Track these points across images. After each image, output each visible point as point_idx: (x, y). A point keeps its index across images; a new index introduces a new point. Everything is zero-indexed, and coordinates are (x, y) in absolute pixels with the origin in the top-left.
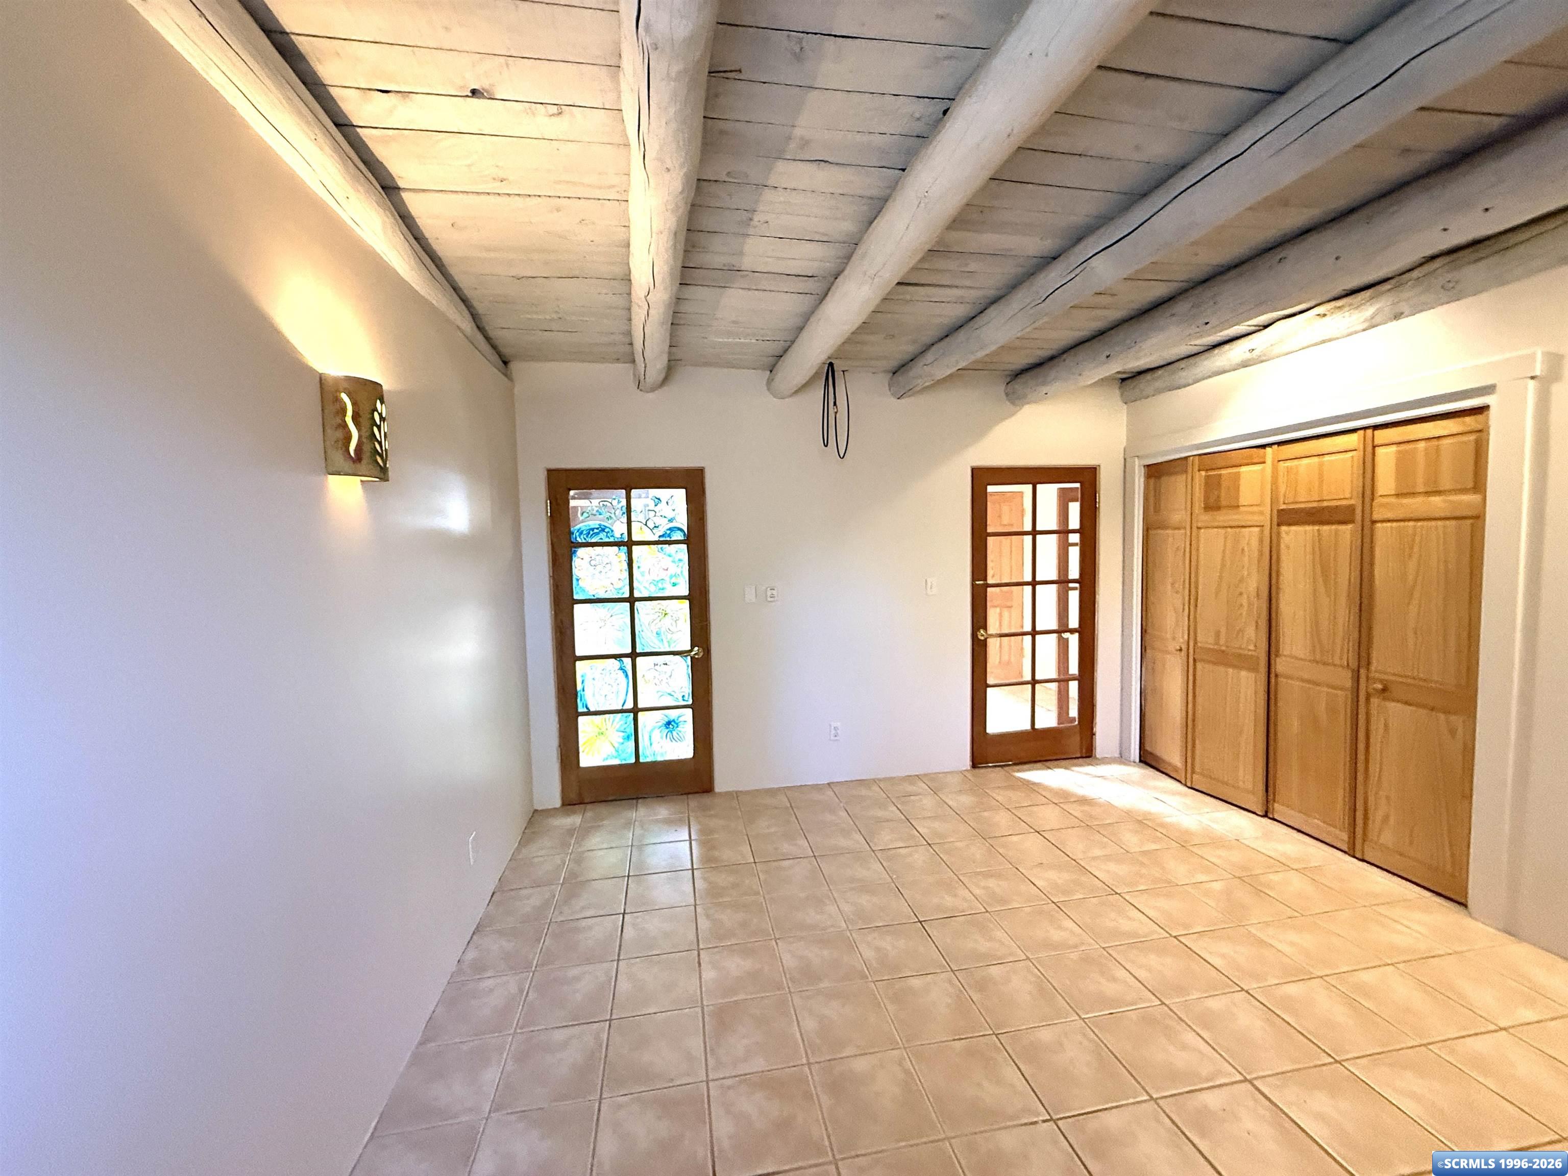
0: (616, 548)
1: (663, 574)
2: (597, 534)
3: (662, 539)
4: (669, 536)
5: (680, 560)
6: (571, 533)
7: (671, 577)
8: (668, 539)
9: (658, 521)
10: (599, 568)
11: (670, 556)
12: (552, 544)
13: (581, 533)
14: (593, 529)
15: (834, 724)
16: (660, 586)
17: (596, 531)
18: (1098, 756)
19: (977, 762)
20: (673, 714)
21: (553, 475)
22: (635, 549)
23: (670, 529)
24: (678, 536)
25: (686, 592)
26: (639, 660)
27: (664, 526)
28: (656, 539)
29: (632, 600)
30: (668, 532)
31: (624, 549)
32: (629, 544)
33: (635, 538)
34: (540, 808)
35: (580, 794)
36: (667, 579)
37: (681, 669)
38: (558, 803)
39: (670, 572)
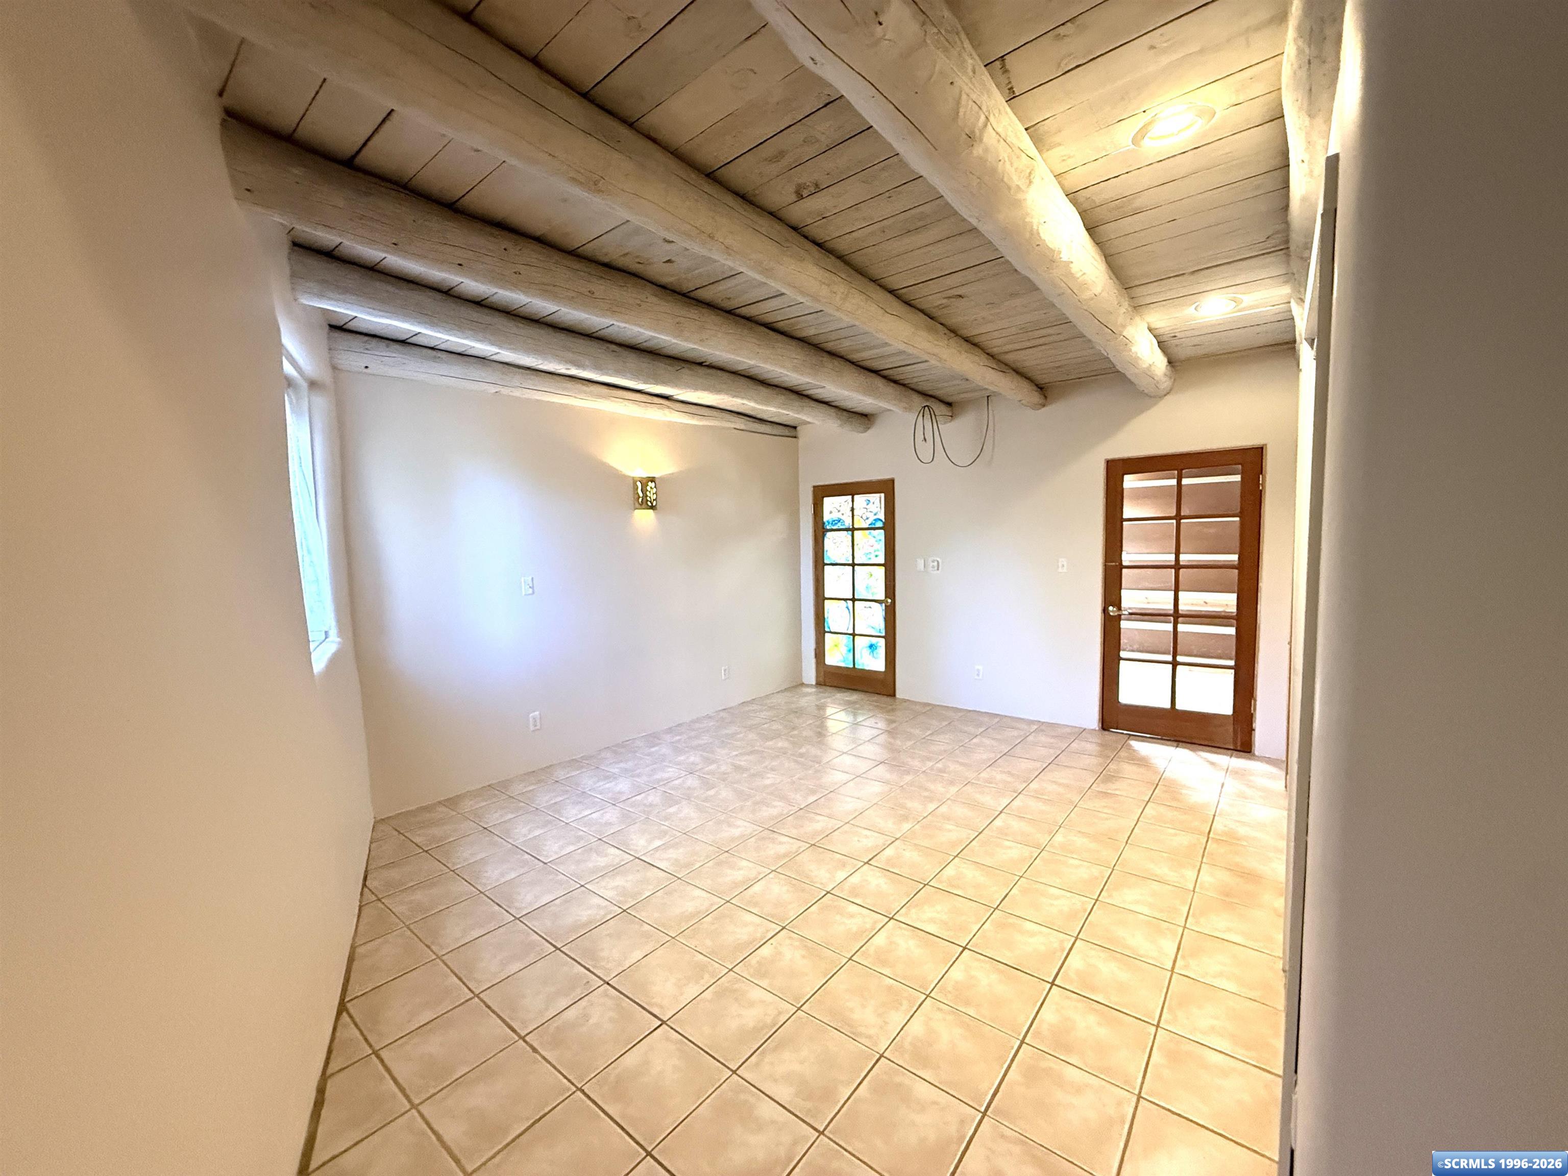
0: (846, 532)
1: (872, 550)
2: (836, 523)
3: (870, 526)
4: (874, 524)
5: (880, 540)
6: (824, 523)
7: (875, 551)
8: (873, 526)
9: (869, 515)
10: (837, 544)
11: (874, 537)
12: (815, 531)
13: (829, 523)
14: (834, 521)
15: (977, 667)
16: (869, 556)
17: (836, 522)
18: (1257, 753)
19: (1105, 725)
20: (874, 640)
21: (816, 488)
22: (856, 532)
23: (875, 520)
24: (879, 524)
25: (883, 562)
26: (856, 603)
27: (872, 518)
28: (867, 526)
29: (853, 565)
30: (874, 522)
31: (850, 533)
32: (853, 530)
33: (856, 526)
34: (805, 683)
35: (825, 681)
36: (873, 552)
37: (878, 612)
38: (814, 683)
39: (874, 548)
